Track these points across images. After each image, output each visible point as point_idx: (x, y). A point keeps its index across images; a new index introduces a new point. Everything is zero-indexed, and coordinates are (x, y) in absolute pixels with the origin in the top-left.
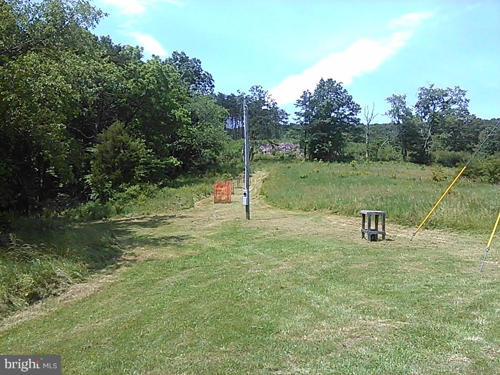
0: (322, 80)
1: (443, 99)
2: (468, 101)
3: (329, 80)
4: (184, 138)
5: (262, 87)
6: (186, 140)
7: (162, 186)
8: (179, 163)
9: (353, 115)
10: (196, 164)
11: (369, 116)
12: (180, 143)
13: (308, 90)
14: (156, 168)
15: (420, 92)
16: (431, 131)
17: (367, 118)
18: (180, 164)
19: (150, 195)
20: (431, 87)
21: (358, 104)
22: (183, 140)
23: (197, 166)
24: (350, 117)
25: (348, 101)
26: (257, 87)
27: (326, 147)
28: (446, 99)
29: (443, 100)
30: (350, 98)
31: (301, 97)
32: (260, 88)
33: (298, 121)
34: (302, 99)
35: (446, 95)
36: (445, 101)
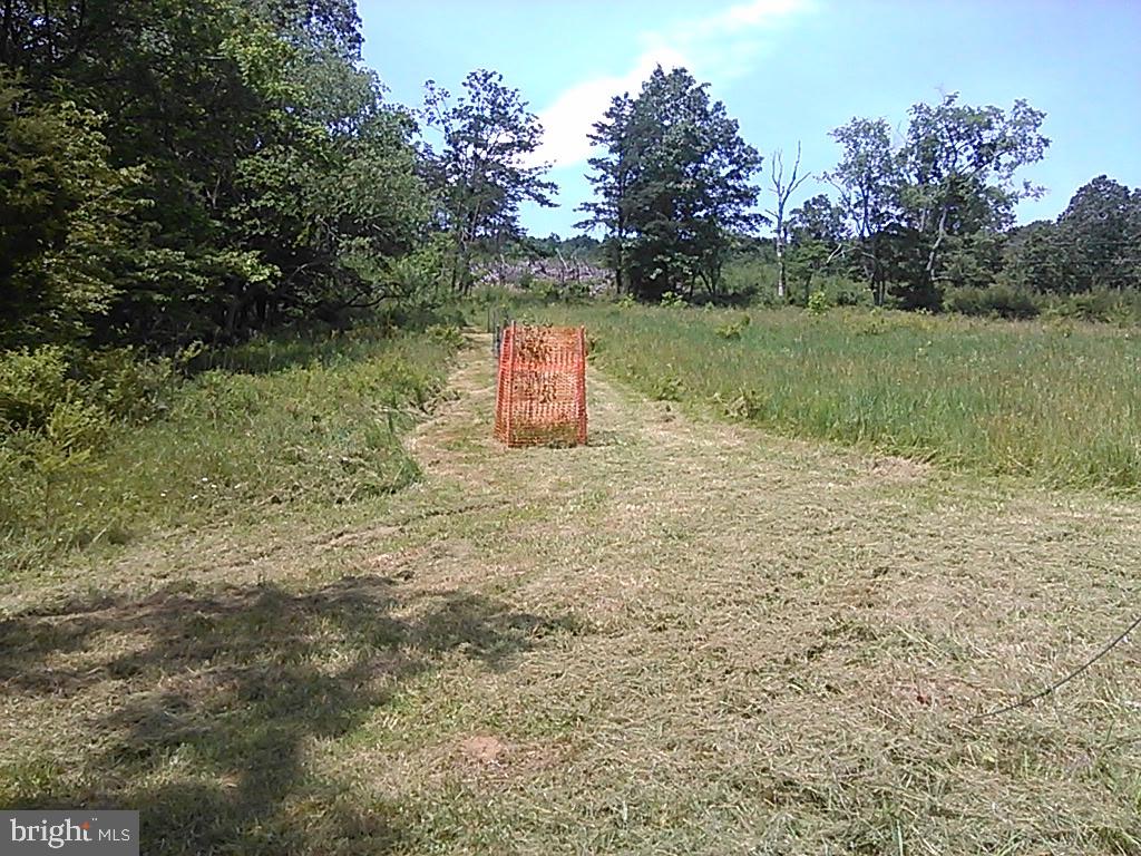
0: (659, 72)
1: (980, 136)
2: (1046, 143)
3: (676, 71)
4: (268, 195)
5: (501, 77)
6: (277, 200)
7: (194, 368)
8: (267, 271)
9: (739, 177)
10: (309, 298)
11: (785, 183)
12: (254, 213)
13: (626, 95)
14: (168, 286)
15: (914, 117)
16: (945, 225)
17: (778, 186)
18: (272, 277)
19: (134, 408)
20: (949, 103)
21: (754, 147)
22: (267, 200)
23: (315, 306)
24: (730, 183)
25: (727, 137)
26: (487, 76)
27: (683, 262)
28: (987, 136)
29: (978, 140)
30: (731, 127)
31: (608, 116)
32: (495, 78)
33: (601, 184)
34: (610, 122)
35: (989, 126)
36: (985, 141)
